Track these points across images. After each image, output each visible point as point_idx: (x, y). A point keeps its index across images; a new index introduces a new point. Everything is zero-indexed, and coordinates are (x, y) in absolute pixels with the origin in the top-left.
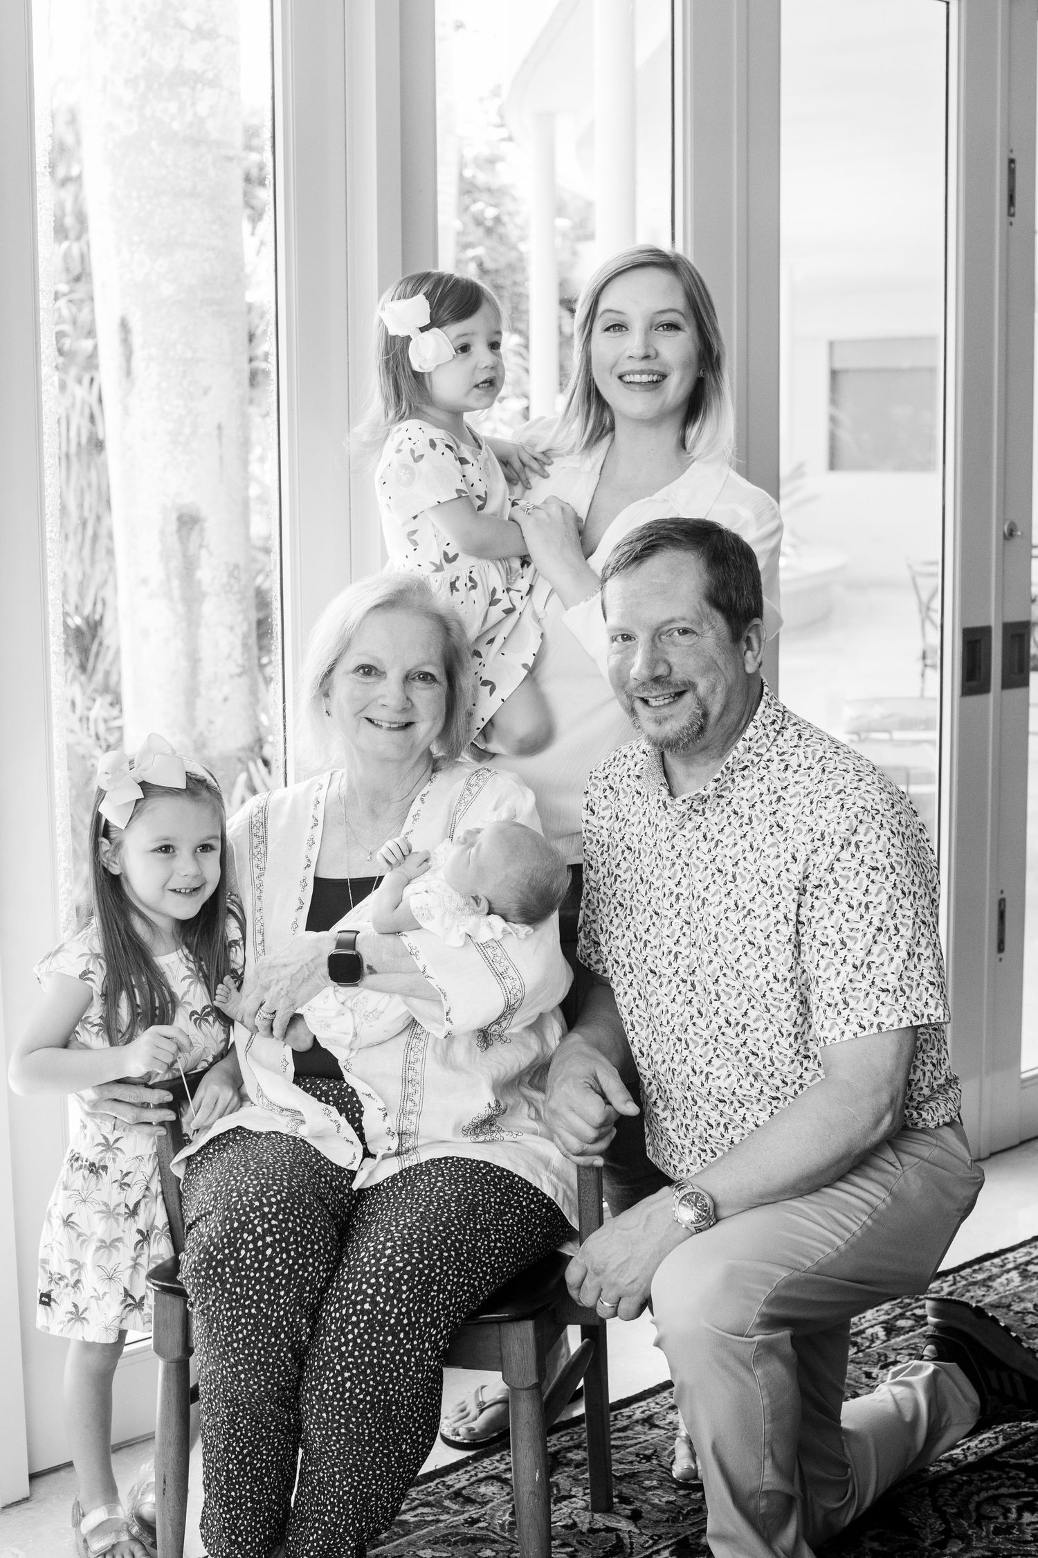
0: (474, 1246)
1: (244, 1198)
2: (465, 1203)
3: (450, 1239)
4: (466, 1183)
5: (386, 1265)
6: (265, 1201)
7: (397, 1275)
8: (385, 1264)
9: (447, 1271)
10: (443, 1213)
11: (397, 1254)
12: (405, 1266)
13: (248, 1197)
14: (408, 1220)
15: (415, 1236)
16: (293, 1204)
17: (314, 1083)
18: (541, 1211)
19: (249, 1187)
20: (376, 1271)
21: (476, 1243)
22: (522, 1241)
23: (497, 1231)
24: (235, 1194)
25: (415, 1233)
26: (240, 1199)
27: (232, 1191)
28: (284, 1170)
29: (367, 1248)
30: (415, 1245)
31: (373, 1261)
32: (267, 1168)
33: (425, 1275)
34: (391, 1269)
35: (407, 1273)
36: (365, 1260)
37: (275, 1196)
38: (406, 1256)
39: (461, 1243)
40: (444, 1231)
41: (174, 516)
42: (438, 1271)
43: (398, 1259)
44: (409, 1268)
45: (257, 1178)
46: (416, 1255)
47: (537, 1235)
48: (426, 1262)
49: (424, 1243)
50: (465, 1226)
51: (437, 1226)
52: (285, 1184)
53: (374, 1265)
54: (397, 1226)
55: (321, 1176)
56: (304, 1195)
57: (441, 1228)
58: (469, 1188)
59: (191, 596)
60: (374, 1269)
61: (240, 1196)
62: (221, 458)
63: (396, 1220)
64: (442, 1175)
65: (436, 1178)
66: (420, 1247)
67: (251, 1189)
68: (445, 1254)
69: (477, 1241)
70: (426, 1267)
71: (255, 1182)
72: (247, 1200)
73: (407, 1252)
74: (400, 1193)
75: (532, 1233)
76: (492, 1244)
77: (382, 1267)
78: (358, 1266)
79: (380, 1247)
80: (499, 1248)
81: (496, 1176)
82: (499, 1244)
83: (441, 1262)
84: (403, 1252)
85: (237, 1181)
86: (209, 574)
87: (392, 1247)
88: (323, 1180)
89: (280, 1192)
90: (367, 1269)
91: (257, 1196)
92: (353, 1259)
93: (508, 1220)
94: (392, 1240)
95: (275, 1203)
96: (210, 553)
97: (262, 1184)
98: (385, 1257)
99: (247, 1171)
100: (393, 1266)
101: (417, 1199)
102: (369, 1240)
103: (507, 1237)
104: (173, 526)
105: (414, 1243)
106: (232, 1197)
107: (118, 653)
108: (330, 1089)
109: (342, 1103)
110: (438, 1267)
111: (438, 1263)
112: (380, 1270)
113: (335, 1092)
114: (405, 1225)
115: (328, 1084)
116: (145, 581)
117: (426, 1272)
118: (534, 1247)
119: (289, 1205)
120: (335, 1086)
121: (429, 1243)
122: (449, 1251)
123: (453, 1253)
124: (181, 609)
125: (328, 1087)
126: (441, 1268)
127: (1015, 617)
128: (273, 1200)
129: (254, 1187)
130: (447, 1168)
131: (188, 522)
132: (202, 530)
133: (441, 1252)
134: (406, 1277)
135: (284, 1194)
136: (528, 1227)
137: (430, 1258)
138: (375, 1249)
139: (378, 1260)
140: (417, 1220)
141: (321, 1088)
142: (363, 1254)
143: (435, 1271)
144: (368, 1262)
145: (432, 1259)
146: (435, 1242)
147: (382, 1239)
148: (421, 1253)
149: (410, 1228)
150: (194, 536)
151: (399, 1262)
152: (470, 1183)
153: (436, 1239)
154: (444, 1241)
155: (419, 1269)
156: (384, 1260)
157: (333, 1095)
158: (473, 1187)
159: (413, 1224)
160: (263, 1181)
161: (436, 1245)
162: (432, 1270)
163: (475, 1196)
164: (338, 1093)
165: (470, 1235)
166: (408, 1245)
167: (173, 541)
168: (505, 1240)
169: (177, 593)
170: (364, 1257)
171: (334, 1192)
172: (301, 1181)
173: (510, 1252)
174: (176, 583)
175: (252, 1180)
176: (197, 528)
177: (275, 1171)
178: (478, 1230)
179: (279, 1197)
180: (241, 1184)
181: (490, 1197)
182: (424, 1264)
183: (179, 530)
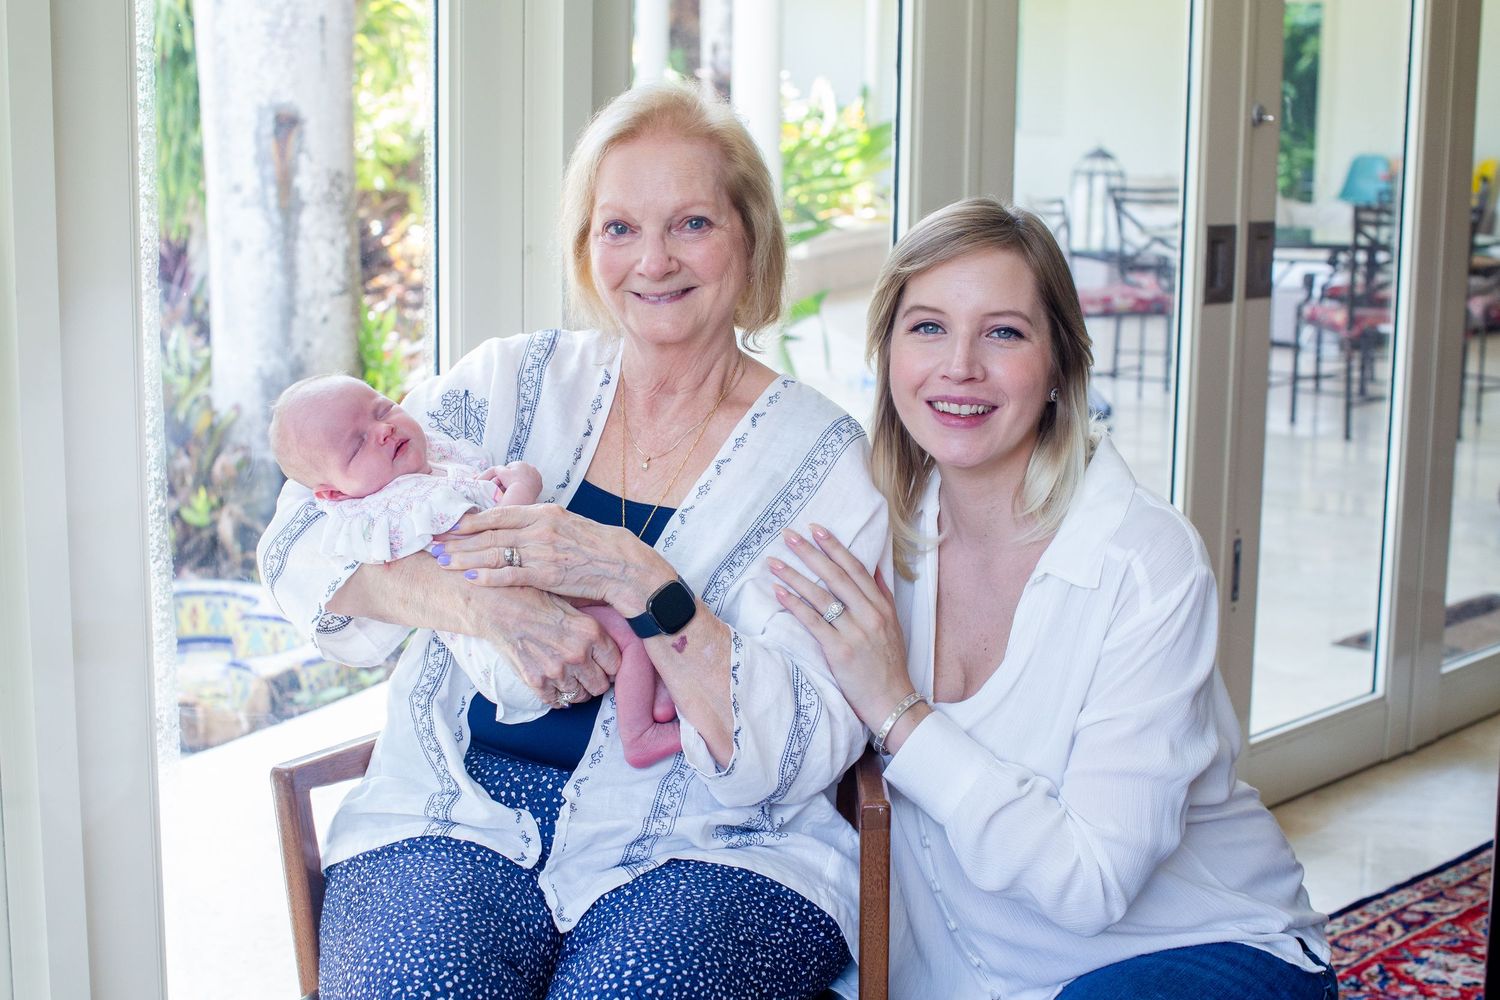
0: (739, 959)
1: (409, 988)
2: (720, 909)
3: (710, 946)
4: (718, 888)
5: (632, 979)
6: (438, 988)
7: (649, 991)
8: (628, 978)
9: (713, 985)
10: (695, 917)
11: (645, 964)
12: (658, 979)
13: (413, 985)
14: (650, 925)
15: (664, 942)
16: (475, 985)
17: (504, 770)
18: (818, 935)
19: (413, 970)
20: (619, 988)
21: (740, 958)
22: (795, 968)
23: (764, 948)
24: (395, 983)
25: (663, 938)
26: (404, 990)
27: (391, 977)
28: (460, 932)
29: (601, 962)
30: (667, 952)
31: (612, 976)
32: (437, 933)
33: (686, 989)
34: (639, 983)
35: (662, 987)
36: (601, 976)
37: (451, 978)
38: (657, 965)
39: (725, 952)
40: (701, 936)
41: (270, 117)
42: (702, 984)
43: (646, 969)
44: (663, 981)
45: (424, 953)
46: (670, 964)
47: (812, 967)
48: (685, 972)
49: (677, 949)
50: (725, 935)
51: (690, 931)
52: (463, 955)
53: (614, 980)
54: (637, 932)
55: (514, 923)
56: (488, 966)
57: (696, 933)
58: (724, 894)
59: (288, 204)
60: (615, 986)
61: (402, 985)
62: (323, 54)
63: (633, 927)
64: (685, 878)
65: (677, 881)
66: (674, 953)
67: (417, 973)
68: (707, 963)
69: (742, 955)
70: (685, 978)
71: (421, 960)
72: (413, 991)
73: (657, 960)
74: (631, 903)
75: (805, 963)
76: (759, 963)
77: (627, 982)
78: (592, 985)
79: (618, 957)
80: (767, 970)
81: (756, 884)
82: (767, 965)
83: (704, 973)
84: (651, 961)
85: (395, 960)
86: (309, 181)
87: (634, 957)
88: (517, 928)
89: (456, 970)
90: (606, 987)
91: (426, 983)
92: (583, 977)
93: (777, 939)
94: (633, 947)
95: (451, 990)
96: (311, 159)
97: (431, 962)
98: (628, 968)
99: (408, 939)
100: (642, 979)
101: (657, 905)
102: (600, 952)
103: (776, 959)
104: (269, 128)
105: (664, 949)
106: (392, 987)
107: (204, 280)
108: (525, 782)
109: (538, 804)
110: (701, 979)
111: (701, 974)
112: (625, 986)
113: (530, 787)
114: (647, 931)
115: (523, 774)
116: (237, 189)
117: (687, 985)
118: (807, 981)
119: (470, 987)
120: (531, 778)
121: (686, 951)
122: (711, 960)
123: (717, 963)
124: (277, 219)
125: (522, 778)
126: (705, 980)
127: (1259, 217)
128: (449, 984)
129: (421, 968)
130: (689, 871)
131: (286, 124)
132: (301, 135)
133: (702, 961)
134: (661, 992)
135: (463, 973)
136: (802, 953)
137: (689, 965)
138: (612, 961)
139: (619, 974)
140: (663, 924)
141: (512, 779)
142: (596, 969)
143: (698, 984)
144: (606, 978)
145: (691, 969)
146: (691, 948)
147: (619, 949)
148: (676, 961)
149: (655, 934)
150: (293, 140)
151: (648, 973)
152: (723, 888)
153: (693, 945)
154: (703, 946)
155: (676, 981)
156: (628, 973)
157: (527, 791)
158: (728, 893)
159: (659, 928)
160: (432, 957)
161: (694, 952)
162: (694, 983)
163: (732, 904)
164: (534, 789)
165: (733, 945)
166: (656, 952)
167: (270, 144)
168: (773, 962)
169: (273, 202)
170: (597, 973)
171: (534, 944)
172: (485, 942)
173: (779, 979)
174: (272, 191)
175: (416, 957)
176: (295, 131)
177: (448, 937)
178: (740, 942)
179: (456, 978)
180: (402, 965)
181: (751, 908)
182: (682, 975)
183: (276, 133)
